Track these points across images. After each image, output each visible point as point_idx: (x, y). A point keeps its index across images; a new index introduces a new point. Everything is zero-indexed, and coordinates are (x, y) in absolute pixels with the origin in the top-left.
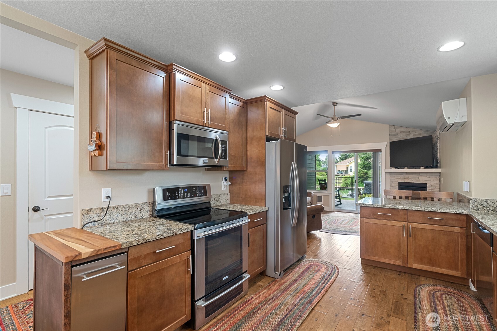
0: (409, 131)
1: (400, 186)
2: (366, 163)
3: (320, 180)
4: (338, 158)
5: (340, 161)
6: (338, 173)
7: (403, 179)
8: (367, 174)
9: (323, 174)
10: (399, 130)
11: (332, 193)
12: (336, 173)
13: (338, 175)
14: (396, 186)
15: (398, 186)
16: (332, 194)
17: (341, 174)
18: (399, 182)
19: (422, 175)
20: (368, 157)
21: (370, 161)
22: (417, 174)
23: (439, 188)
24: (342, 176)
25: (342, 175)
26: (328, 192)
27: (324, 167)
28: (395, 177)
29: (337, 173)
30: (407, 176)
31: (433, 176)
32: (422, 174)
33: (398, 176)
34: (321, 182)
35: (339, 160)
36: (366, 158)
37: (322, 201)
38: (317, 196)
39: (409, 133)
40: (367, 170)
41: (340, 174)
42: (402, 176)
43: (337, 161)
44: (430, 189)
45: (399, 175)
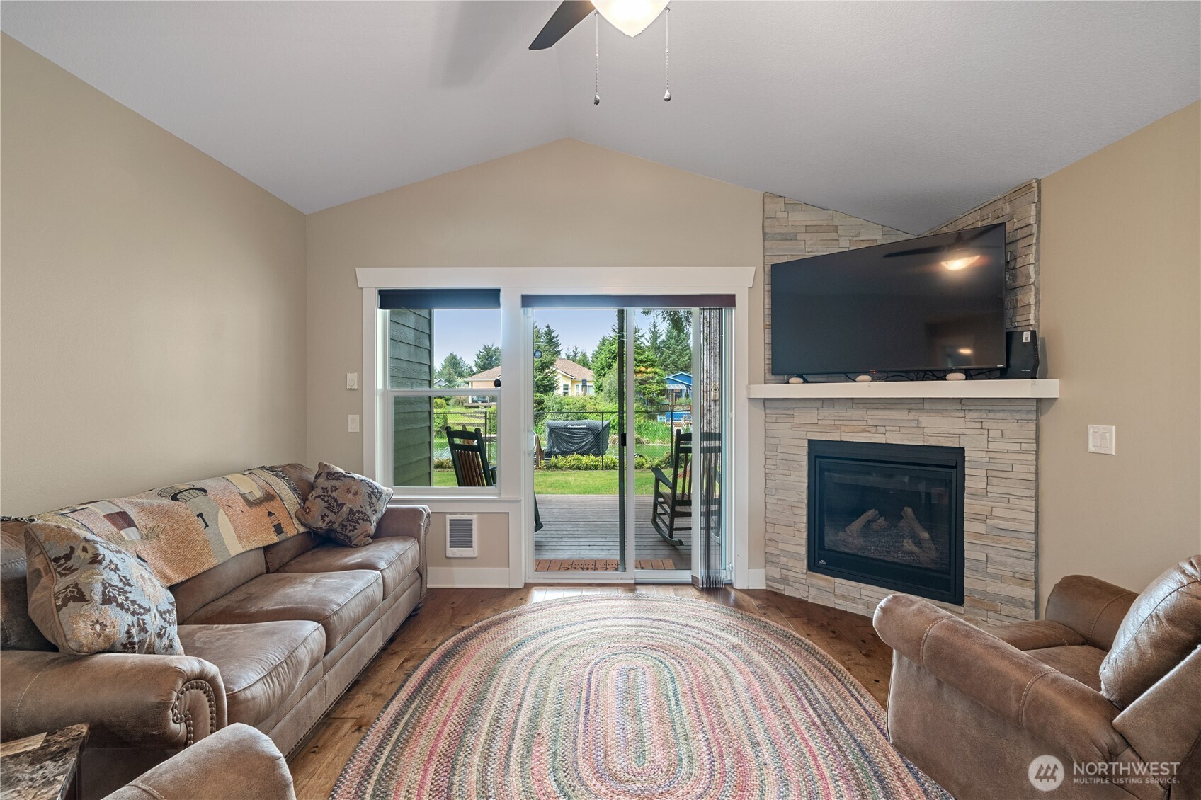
0: (836, 229)
1: (816, 457)
2: (541, 377)
3: (451, 434)
4: (474, 363)
5: (479, 372)
6: (476, 402)
7: (830, 425)
8: (542, 402)
9: (439, 403)
10: (800, 218)
11: (523, 498)
12: (470, 401)
13: (476, 404)
14: (796, 457)
15: (805, 458)
16: (523, 502)
17: (483, 402)
18: (810, 441)
19: (938, 412)
20: (544, 363)
21: (547, 373)
22: (909, 407)
23: (1033, 469)
24: (486, 407)
25: (485, 404)
26: (504, 497)
27: (440, 386)
28: (791, 420)
29: (474, 401)
30: (856, 414)
31: (1001, 415)
32: (939, 407)
33: (811, 416)
34: (457, 441)
35: (475, 369)
36: (540, 364)
37: (471, 541)
38: (449, 517)
39: (834, 236)
40: (541, 393)
41: (480, 402)
42: (829, 417)
43: (472, 371)
44: (983, 473)
45: (815, 412)
